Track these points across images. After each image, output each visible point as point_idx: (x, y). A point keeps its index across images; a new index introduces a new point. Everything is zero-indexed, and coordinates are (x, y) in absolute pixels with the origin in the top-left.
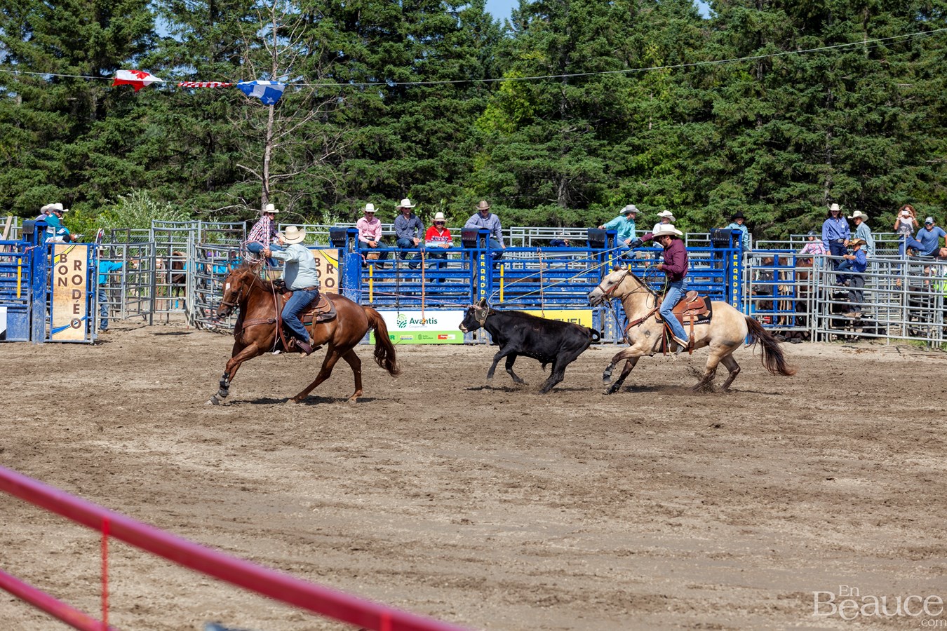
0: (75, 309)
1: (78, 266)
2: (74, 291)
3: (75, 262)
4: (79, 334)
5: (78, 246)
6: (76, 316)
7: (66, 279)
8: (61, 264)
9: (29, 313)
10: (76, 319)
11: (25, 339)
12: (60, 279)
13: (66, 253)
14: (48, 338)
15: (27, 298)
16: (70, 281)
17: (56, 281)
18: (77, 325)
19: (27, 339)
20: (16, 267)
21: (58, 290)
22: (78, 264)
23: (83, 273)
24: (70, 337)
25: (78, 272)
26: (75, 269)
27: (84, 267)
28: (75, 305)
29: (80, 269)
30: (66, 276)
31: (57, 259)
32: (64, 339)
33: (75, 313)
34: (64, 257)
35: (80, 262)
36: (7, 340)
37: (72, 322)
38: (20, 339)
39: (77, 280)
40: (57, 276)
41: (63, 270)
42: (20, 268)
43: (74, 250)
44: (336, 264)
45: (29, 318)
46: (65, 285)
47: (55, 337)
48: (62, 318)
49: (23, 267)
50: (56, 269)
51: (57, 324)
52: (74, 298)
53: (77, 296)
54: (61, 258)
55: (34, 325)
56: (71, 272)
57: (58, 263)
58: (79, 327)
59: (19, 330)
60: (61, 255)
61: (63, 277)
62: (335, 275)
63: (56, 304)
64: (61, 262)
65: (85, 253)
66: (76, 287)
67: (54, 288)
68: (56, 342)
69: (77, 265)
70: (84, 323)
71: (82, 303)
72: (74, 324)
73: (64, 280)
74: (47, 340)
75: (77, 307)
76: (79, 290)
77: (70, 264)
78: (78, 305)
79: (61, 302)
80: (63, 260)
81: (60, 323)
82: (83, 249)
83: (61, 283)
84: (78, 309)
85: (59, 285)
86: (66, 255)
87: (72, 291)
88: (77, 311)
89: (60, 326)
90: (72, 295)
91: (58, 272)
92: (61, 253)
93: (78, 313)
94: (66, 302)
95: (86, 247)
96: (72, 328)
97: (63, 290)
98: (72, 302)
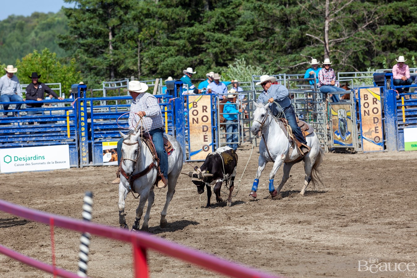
0: (205, 138)
1: (205, 110)
2: (203, 126)
3: (203, 107)
5: (204, 96)
6: (206, 143)
7: (198, 118)
8: (193, 109)
10: (206, 145)
12: (193, 119)
13: (196, 101)
14: (188, 159)
16: (200, 120)
17: (191, 121)
18: (206, 149)
21: (193, 126)
22: (205, 108)
23: (209, 114)
24: (202, 157)
25: (205, 114)
26: (203, 112)
27: (209, 110)
28: (204, 136)
29: (206, 112)
30: (197, 116)
31: (190, 106)
32: (199, 159)
33: (205, 141)
34: (195, 104)
35: (206, 107)
37: (203, 147)
39: (205, 119)
40: (191, 117)
41: (195, 113)
42: (166, 113)
43: (202, 99)
44: (379, 98)
46: (197, 122)
47: (193, 158)
48: (196, 145)
49: (168, 112)
50: (190, 112)
51: (193, 149)
52: (203, 131)
53: (205, 129)
54: (194, 105)
56: (201, 114)
57: (191, 108)
58: (208, 150)
60: (193, 103)
61: (195, 118)
62: (379, 105)
63: (192, 136)
64: (194, 107)
65: (209, 100)
66: (204, 124)
67: (190, 125)
68: (193, 162)
69: (204, 109)
70: (211, 147)
71: (209, 134)
73: (196, 119)
74: (187, 160)
75: (206, 137)
76: (207, 125)
77: (199, 109)
78: (207, 136)
79: (195, 134)
80: (195, 106)
81: (195, 149)
82: (208, 98)
83: (195, 122)
84: (207, 138)
85: (193, 123)
86: (196, 103)
87: (202, 127)
88: (206, 140)
89: (196, 150)
90: (202, 129)
91: (192, 114)
92: (193, 101)
93: (207, 141)
94: (198, 134)
95: (209, 96)
96: (203, 152)
97: (196, 126)
98: (202, 134)
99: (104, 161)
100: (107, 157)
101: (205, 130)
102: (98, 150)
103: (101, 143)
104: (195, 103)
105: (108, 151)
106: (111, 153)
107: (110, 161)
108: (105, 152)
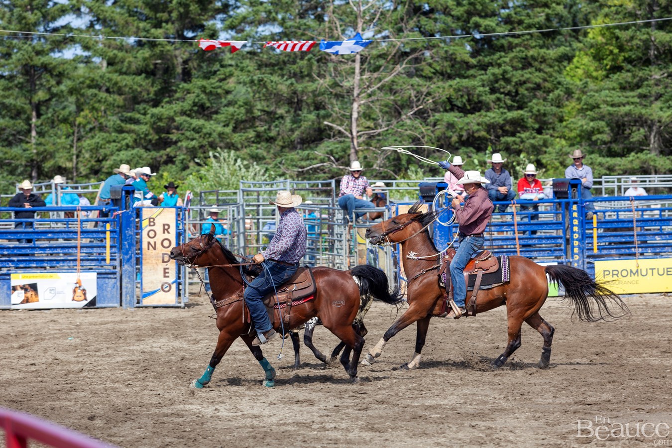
0: (165, 273)
1: (167, 230)
2: (164, 254)
3: (164, 225)
4: (170, 298)
5: (166, 209)
6: (166, 280)
7: (155, 243)
8: (149, 228)
9: (118, 278)
10: (166, 283)
11: (116, 305)
12: (149, 243)
13: (154, 216)
14: (138, 303)
15: (117, 263)
16: (159, 246)
17: (145, 246)
18: (167, 289)
19: (117, 305)
20: (104, 232)
21: (148, 254)
22: (166, 227)
23: (172, 236)
24: (160, 301)
25: (166, 236)
26: (164, 233)
27: (173, 230)
28: (165, 269)
29: (169, 233)
30: (155, 239)
31: (145, 223)
32: (155, 304)
33: (165, 277)
34: (152, 221)
35: (168, 225)
36: (98, 305)
37: (162, 286)
38: (111, 305)
39: (166, 243)
40: (145, 240)
41: (152, 234)
42: (108, 233)
43: (162, 214)
45: (118, 284)
46: (155, 248)
47: (146, 302)
48: (152, 282)
49: (111, 232)
50: (145, 233)
51: (147, 288)
52: (163, 262)
54: (150, 222)
55: (124, 290)
56: (160, 236)
57: (146, 227)
58: (169, 291)
59: (109, 296)
60: (150, 219)
61: (152, 241)
63: (146, 268)
64: (150, 225)
65: (174, 216)
66: (165, 251)
67: (144, 252)
68: (146, 307)
69: (166, 228)
70: (174, 286)
71: (172, 267)
72: (164, 288)
73: (153, 244)
74: (138, 305)
75: (167, 271)
77: (158, 228)
78: (168, 269)
79: (151, 266)
80: (152, 224)
81: (150, 288)
82: (171, 212)
83: (150, 247)
84: (168, 273)
85: (148, 249)
86: (154, 219)
87: (161, 255)
88: (167, 275)
89: (151, 290)
90: (161, 259)
91: (146, 236)
92: (149, 216)
93: (168, 277)
94: (156, 266)
95: (174, 210)
96: (162, 292)
97: (153, 254)
98: (162, 266)
99: (12, 302)
100: (17, 297)
101: (166, 260)
102: (4, 285)
103: (9, 275)
104: (152, 220)
105: (19, 288)
106: (23, 291)
107: (22, 303)
108: (14, 289)
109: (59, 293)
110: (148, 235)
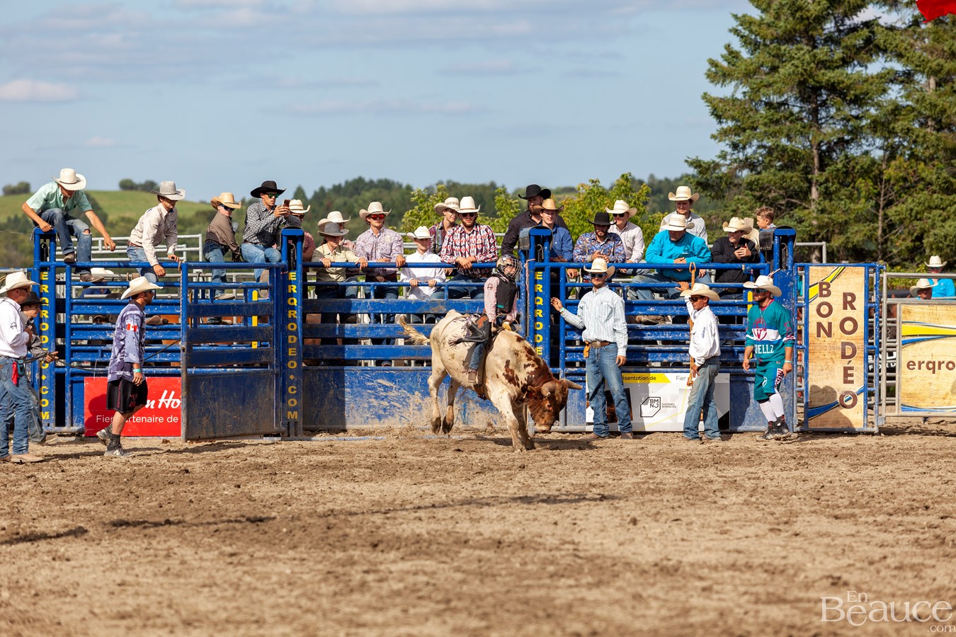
0: (846, 375)
1: (851, 303)
2: (844, 344)
3: (845, 295)
4: (854, 417)
5: (848, 269)
6: (848, 387)
7: (830, 324)
8: (820, 300)
10: (847, 392)
12: (819, 325)
13: (828, 280)
14: (800, 425)
16: (836, 329)
17: (813, 329)
18: (849, 403)
20: (745, 306)
21: (819, 343)
22: (849, 298)
23: (859, 314)
24: (838, 422)
25: (849, 313)
26: (845, 308)
27: (860, 303)
28: (846, 369)
29: (853, 308)
30: (830, 319)
31: (814, 291)
32: (829, 426)
33: (846, 382)
34: (825, 288)
35: (853, 296)
36: (731, 428)
37: (842, 397)
38: (754, 428)
39: (849, 326)
40: (814, 319)
41: (824, 310)
43: (843, 276)
46: (829, 334)
47: (814, 423)
48: (824, 391)
50: (813, 308)
51: (816, 400)
52: (844, 356)
53: (848, 352)
54: (821, 289)
56: (839, 314)
57: (815, 298)
58: (852, 406)
59: (752, 412)
60: (821, 284)
61: (825, 322)
63: (814, 367)
64: (821, 295)
65: (861, 280)
66: (846, 338)
67: (811, 339)
68: (814, 432)
69: (848, 301)
70: (861, 398)
71: (858, 365)
72: (845, 401)
73: (826, 326)
74: (800, 429)
75: (849, 372)
76: (853, 342)
77: (836, 300)
78: (852, 368)
79: (823, 364)
80: (825, 292)
81: (822, 400)
82: (858, 273)
83: (822, 332)
84: (852, 375)
85: (819, 335)
86: (828, 285)
87: (840, 345)
88: (849, 378)
89: (822, 404)
90: (840, 352)
91: (815, 313)
92: (820, 280)
93: (852, 382)
94: (830, 364)
95: (862, 269)
96: (841, 408)
97: (826, 344)
98: (841, 364)
101: (847, 354)
104: (825, 286)
109: (667, 406)
110: (818, 311)
